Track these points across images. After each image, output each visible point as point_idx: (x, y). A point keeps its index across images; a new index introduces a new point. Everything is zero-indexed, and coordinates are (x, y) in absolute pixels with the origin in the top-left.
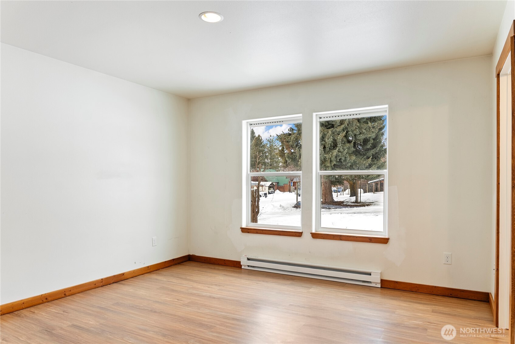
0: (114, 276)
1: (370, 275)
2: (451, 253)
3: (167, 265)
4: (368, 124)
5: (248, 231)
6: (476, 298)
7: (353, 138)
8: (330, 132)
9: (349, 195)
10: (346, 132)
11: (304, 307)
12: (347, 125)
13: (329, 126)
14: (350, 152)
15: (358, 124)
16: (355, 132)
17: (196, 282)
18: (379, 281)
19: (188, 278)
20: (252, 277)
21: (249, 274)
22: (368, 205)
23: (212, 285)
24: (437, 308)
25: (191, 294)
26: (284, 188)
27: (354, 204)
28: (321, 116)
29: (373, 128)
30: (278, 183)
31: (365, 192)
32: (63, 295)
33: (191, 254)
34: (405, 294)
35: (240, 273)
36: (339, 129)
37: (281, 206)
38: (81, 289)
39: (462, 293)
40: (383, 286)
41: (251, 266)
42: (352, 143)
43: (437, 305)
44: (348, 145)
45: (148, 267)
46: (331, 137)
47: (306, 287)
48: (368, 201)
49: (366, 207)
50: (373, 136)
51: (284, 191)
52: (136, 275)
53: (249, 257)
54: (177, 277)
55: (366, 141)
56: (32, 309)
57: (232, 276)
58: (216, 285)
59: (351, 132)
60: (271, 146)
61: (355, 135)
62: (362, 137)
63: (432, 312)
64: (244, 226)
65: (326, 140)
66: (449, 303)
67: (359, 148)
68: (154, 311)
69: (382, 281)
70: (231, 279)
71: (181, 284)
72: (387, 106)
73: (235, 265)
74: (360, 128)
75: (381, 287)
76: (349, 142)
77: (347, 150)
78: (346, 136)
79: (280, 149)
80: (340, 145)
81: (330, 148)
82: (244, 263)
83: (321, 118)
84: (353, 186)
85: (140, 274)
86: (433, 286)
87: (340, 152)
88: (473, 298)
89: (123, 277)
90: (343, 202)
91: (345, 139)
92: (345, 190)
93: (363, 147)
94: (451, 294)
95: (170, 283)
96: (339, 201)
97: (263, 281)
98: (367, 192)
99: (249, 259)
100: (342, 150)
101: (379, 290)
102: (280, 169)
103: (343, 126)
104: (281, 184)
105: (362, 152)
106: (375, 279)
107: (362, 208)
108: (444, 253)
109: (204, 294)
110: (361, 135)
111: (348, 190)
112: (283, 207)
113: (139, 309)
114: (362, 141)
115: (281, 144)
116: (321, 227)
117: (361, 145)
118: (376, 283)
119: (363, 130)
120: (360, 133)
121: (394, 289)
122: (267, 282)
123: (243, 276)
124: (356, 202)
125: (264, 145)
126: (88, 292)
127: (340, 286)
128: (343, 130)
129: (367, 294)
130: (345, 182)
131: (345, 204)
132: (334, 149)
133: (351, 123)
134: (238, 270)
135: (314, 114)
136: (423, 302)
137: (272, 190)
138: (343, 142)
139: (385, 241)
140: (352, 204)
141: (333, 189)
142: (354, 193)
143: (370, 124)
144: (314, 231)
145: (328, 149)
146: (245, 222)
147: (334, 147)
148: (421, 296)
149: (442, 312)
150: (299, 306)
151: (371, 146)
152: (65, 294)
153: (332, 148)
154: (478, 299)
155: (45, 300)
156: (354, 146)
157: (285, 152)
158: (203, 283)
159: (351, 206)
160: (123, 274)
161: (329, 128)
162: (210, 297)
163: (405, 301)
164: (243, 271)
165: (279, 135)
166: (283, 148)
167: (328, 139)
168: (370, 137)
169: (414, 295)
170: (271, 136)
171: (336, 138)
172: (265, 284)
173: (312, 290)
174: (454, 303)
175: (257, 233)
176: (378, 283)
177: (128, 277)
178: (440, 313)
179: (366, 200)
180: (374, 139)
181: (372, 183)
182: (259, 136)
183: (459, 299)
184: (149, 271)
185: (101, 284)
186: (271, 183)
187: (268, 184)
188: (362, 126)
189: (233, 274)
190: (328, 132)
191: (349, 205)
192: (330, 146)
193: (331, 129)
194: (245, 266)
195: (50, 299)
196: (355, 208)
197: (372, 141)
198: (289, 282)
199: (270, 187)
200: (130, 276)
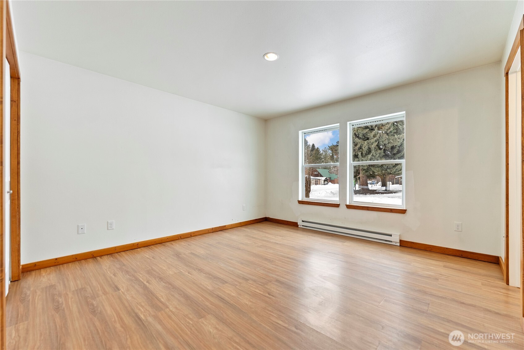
0: (220, 227)
1: (391, 236)
2: (461, 223)
3: (252, 223)
4: (394, 136)
5: (303, 203)
6: (486, 260)
7: (383, 146)
8: (366, 143)
9: (381, 186)
10: (377, 142)
11: (339, 255)
12: (378, 138)
13: (365, 139)
14: (381, 156)
15: (387, 137)
16: (385, 142)
17: (268, 234)
18: (399, 241)
19: (264, 231)
20: (305, 233)
21: (303, 231)
22: (394, 193)
23: (278, 236)
24: (448, 264)
25: (264, 240)
26: (334, 181)
27: (384, 192)
28: (353, 124)
29: (399, 139)
30: (330, 178)
31: (393, 184)
32: (190, 236)
33: (267, 217)
34: (421, 252)
35: (298, 230)
36: (372, 141)
37: (331, 192)
38: (200, 233)
39: (472, 254)
40: (402, 245)
41: (305, 226)
42: (383, 150)
43: (448, 262)
44: (379, 151)
45: (240, 223)
46: (367, 146)
47: (341, 242)
48: (395, 190)
49: (393, 194)
50: (399, 144)
51: (334, 183)
52: (233, 227)
53: (303, 220)
54: (257, 230)
55: (393, 148)
56: (172, 242)
57: (291, 232)
58: (280, 236)
59: (381, 142)
60: (326, 154)
61: (385, 145)
62: (390, 146)
63: (444, 267)
64: (300, 199)
65: (363, 148)
66: (459, 262)
67: (388, 153)
68: (239, 249)
69: (401, 241)
70: (291, 233)
71: (258, 234)
72: (404, 112)
73: (293, 225)
74: (389, 139)
75: (400, 246)
76: (380, 149)
77: (378, 154)
78: (378, 146)
79: (331, 154)
80: (373, 152)
81: (366, 154)
82: (300, 223)
83: (353, 125)
84: (384, 179)
85: (235, 227)
86: (445, 248)
87: (373, 156)
88: (483, 259)
89: (225, 228)
90: (376, 190)
91: (377, 147)
92: (377, 183)
93: (391, 152)
94: (461, 255)
95: (252, 233)
96: (373, 189)
97: (311, 236)
98: (395, 183)
99: (303, 221)
100: (375, 155)
101: (399, 247)
102: (331, 169)
103: (376, 138)
104: (332, 179)
105: (390, 156)
106: (395, 239)
107: (390, 194)
108: (455, 222)
109: (272, 241)
110: (389, 144)
111: (380, 182)
112: (333, 193)
113: (231, 246)
114: (390, 148)
115: (331, 152)
116: (354, 201)
117: (389, 151)
118: (396, 243)
119: (391, 141)
120: (389, 143)
121: (411, 248)
122: (314, 236)
123: (299, 231)
124: (386, 190)
125: (321, 154)
126: (204, 235)
127: (367, 242)
128: (376, 141)
129: (387, 250)
130: (378, 177)
131: (377, 191)
132: (369, 154)
133: (382, 136)
134: (296, 228)
135: (348, 123)
136: (435, 259)
137: (326, 182)
138: (376, 149)
139: (403, 212)
140: (383, 192)
141: (369, 182)
142: (384, 185)
143: (396, 136)
144: (348, 204)
145: (365, 154)
146: (301, 196)
147: (369, 153)
148: (434, 255)
149: (453, 268)
150: (335, 254)
151: (397, 152)
152: (191, 235)
153: (368, 153)
154: (488, 261)
155: (180, 238)
156: (384, 152)
157: (334, 157)
158: (272, 235)
159: (382, 193)
160: (225, 226)
161: (365, 140)
162: (275, 243)
163: (419, 257)
164: (299, 229)
165: (330, 146)
166: (333, 154)
167: (364, 148)
168: (396, 145)
169: (428, 253)
170: (325, 148)
171: (370, 147)
172: (313, 238)
173: (345, 244)
174: (464, 262)
175: (308, 204)
176: (397, 242)
177: (228, 228)
178: (451, 268)
179: (393, 189)
180: (399, 147)
181: (399, 177)
182: (318, 148)
183: (469, 259)
184: (241, 225)
185: (212, 231)
186: (325, 178)
187: (324, 178)
188: (390, 138)
189: (292, 230)
190: (364, 143)
191: (380, 193)
192: (366, 152)
193: (367, 141)
194: (301, 225)
195: (182, 237)
196: (385, 194)
197: (398, 148)
198: (330, 237)
199: (325, 181)
200: (229, 228)
